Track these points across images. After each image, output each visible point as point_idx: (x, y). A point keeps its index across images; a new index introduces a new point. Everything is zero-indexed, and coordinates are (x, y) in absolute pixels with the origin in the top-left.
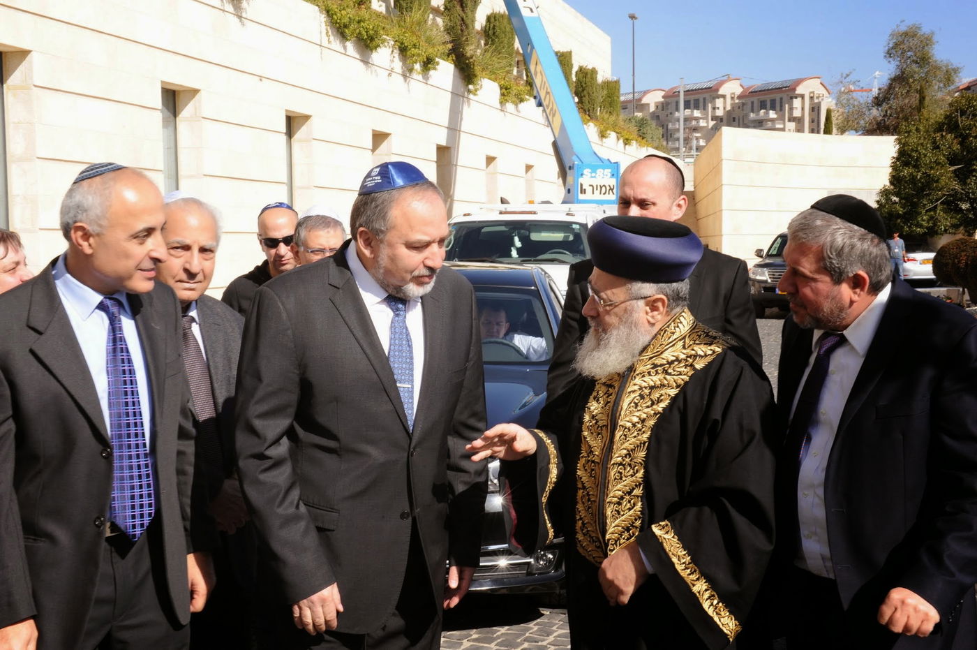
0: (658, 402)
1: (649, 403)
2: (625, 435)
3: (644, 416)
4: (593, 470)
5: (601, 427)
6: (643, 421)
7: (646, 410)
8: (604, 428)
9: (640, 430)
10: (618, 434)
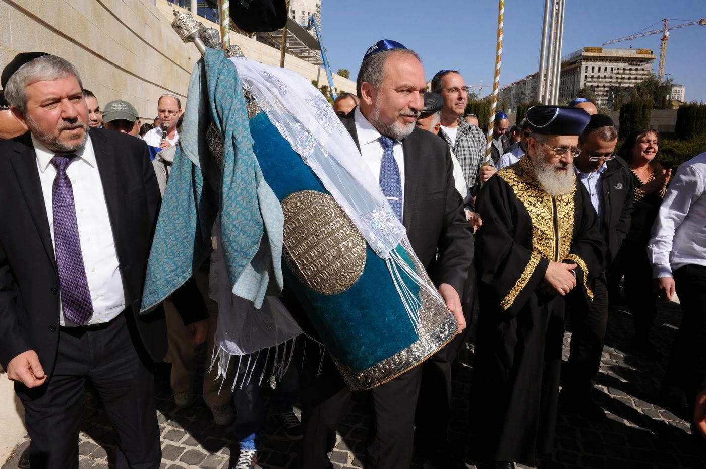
0: (570, 203)
1: (565, 204)
2: (563, 222)
3: (567, 211)
4: (547, 243)
5: (548, 219)
6: (568, 213)
7: (566, 207)
8: (549, 220)
9: (569, 218)
10: (559, 222)
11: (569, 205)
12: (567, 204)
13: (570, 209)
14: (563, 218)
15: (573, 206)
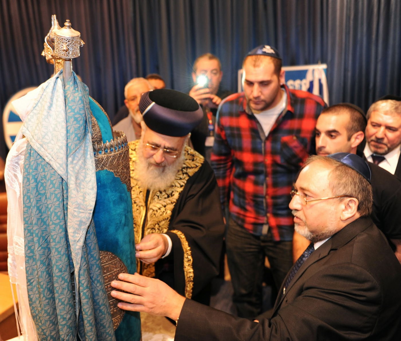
11: (171, 198)
12: (168, 197)
13: (170, 202)
14: (157, 211)
15: (175, 200)
